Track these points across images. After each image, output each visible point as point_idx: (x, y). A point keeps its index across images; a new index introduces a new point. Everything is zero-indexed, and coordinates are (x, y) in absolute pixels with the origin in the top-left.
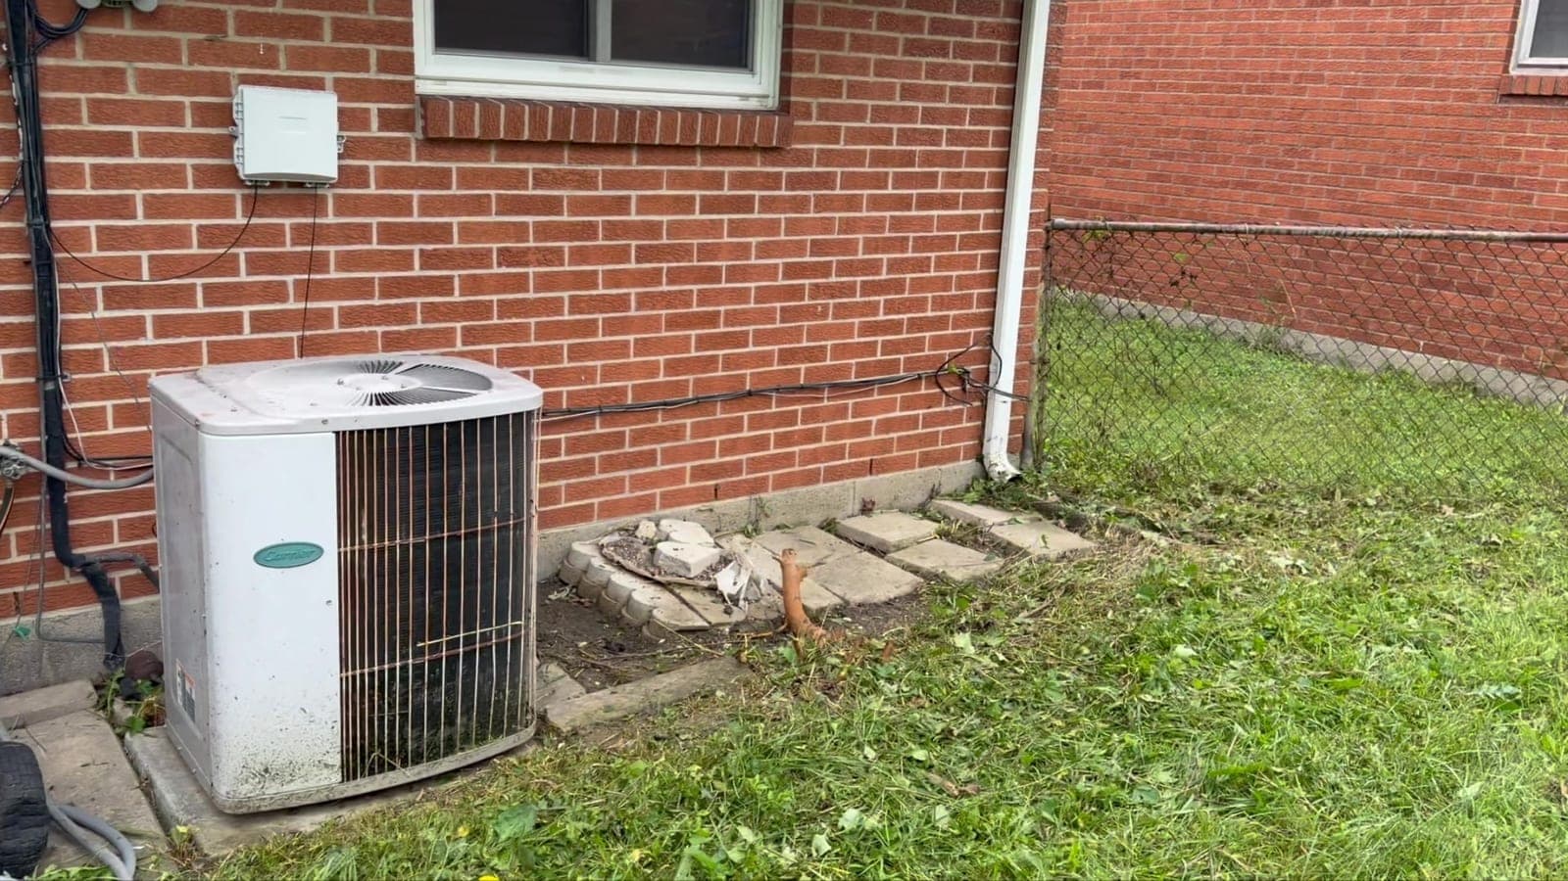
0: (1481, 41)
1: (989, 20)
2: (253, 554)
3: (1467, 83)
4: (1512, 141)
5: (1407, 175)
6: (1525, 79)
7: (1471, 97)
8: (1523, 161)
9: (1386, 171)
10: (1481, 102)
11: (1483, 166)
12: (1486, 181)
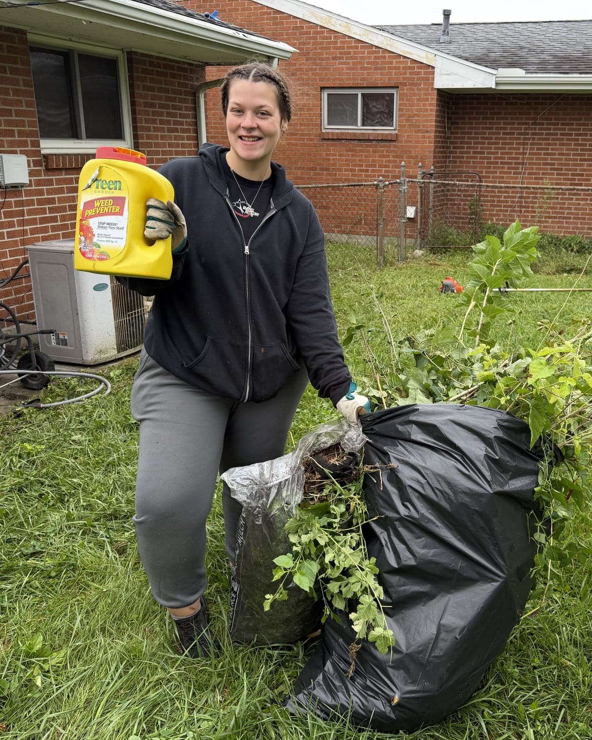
0: (311, 120)
1: (188, 120)
2: (93, 287)
3: (310, 135)
4: (327, 155)
5: (296, 168)
6: (328, 133)
7: (311, 140)
8: (331, 162)
9: (288, 167)
10: (315, 142)
11: (320, 164)
12: (322, 169)
